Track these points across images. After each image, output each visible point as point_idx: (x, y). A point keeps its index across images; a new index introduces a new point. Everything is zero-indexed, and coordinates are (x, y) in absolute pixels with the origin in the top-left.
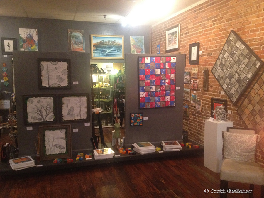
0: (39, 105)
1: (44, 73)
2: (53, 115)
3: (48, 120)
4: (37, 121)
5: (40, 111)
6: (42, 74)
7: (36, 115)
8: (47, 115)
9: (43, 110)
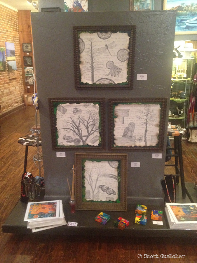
0: (76, 118)
1: (84, 56)
2: (99, 135)
3: (90, 144)
4: (72, 144)
5: (77, 128)
6: (82, 60)
7: (71, 134)
8: (89, 134)
9: (82, 127)
